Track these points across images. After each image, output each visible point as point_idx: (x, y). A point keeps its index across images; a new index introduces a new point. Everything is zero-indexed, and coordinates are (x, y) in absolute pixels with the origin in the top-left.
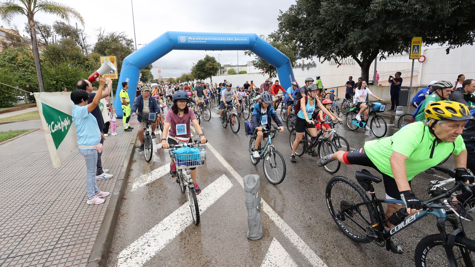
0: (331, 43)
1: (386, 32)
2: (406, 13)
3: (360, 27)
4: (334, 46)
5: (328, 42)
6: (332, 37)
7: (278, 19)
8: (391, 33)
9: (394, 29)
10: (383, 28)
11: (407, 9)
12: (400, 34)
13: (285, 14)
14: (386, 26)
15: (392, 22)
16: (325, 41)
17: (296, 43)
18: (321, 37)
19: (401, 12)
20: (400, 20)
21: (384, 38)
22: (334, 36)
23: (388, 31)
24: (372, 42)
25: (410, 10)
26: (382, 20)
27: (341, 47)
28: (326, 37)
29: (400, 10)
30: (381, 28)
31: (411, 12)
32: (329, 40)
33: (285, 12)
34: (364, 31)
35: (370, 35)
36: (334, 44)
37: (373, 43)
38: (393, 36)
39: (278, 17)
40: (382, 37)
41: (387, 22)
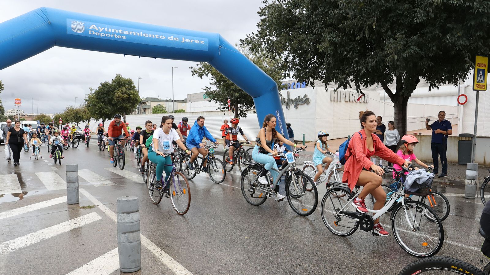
0: (352, 58)
1: (445, 41)
2: (478, 11)
3: (403, 32)
4: (357, 62)
5: (346, 55)
6: (354, 47)
7: (258, 13)
8: (454, 44)
9: (459, 37)
10: (441, 34)
11: (480, 6)
12: (468, 46)
13: (271, 5)
14: (445, 31)
15: (455, 27)
16: (342, 54)
17: (289, 56)
18: (336, 47)
19: (471, 11)
20: (467, 24)
21: (441, 53)
22: (357, 47)
23: (450, 40)
24: (422, 58)
25: (484, 8)
26: (440, 22)
27: (370, 64)
28: (344, 46)
29: (470, 7)
30: (439, 35)
31: (486, 11)
32: (349, 52)
33: (272, 3)
34: (409, 40)
35: (419, 45)
36: (357, 59)
37: (424, 59)
38: (458, 49)
39: (259, 10)
40: (438, 51)
41: (448, 25)
